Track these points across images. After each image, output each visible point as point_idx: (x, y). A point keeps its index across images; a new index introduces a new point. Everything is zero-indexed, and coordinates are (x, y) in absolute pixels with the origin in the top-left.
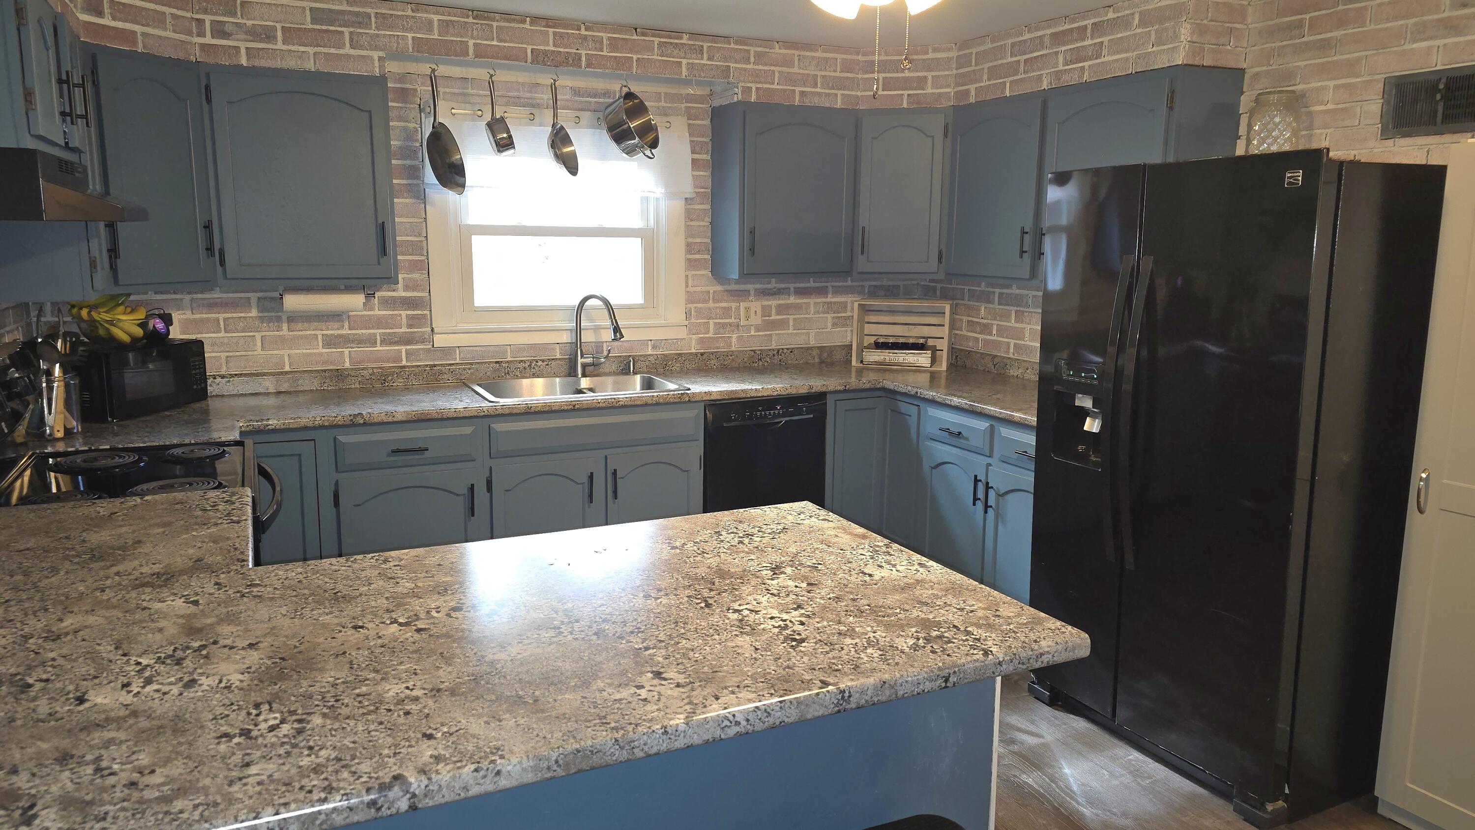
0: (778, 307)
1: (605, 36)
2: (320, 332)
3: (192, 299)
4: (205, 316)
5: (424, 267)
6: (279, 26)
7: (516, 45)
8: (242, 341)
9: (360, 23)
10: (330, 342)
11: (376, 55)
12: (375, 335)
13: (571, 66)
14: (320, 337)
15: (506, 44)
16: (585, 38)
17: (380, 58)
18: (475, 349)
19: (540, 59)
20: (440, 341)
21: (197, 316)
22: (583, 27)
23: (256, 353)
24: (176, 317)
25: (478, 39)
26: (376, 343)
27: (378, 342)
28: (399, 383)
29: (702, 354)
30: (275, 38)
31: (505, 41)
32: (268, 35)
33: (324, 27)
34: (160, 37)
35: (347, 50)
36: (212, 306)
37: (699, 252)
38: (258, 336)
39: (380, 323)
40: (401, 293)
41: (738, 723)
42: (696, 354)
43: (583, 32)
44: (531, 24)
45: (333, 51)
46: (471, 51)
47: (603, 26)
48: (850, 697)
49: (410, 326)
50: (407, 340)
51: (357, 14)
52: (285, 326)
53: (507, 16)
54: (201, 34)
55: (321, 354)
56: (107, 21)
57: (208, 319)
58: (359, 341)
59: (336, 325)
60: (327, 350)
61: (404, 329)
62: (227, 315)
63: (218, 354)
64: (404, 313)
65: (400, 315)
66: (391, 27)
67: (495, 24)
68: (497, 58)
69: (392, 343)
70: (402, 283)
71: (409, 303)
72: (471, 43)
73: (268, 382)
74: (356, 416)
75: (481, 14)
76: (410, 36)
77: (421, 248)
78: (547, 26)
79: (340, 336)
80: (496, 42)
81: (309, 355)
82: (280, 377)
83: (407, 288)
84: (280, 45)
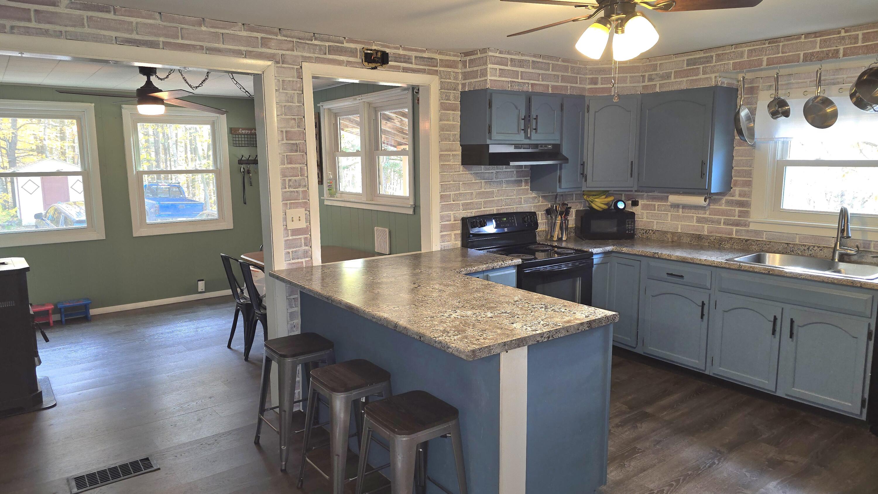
1: (860, 33)
2: (695, 215)
3: (647, 195)
4: (651, 203)
5: (749, 184)
6: (673, 71)
7: (794, 53)
8: (663, 216)
9: (708, 61)
10: (699, 220)
11: (713, 76)
12: (721, 219)
13: (831, 58)
14: (695, 218)
15: (787, 54)
16: (844, 37)
17: (716, 77)
18: (773, 233)
19: (809, 58)
20: (752, 227)
21: (648, 203)
22: (843, 31)
23: (668, 222)
24: (641, 202)
25: (769, 55)
26: (720, 223)
27: (722, 223)
28: (728, 246)
30: (671, 77)
31: (786, 53)
32: (668, 76)
33: (692, 67)
34: (623, 87)
35: (701, 76)
36: (654, 198)
38: (669, 214)
39: (723, 213)
40: (737, 198)
43: (843, 34)
44: (805, 38)
45: (694, 78)
46: (765, 63)
47: (859, 27)
49: (739, 216)
50: (737, 224)
51: (706, 57)
52: (681, 210)
53: (788, 38)
54: (644, 82)
55: (694, 226)
56: (599, 86)
58: (712, 221)
59: (703, 212)
60: (698, 224)
61: (736, 218)
62: (659, 203)
63: (653, 220)
64: (737, 209)
65: (735, 210)
66: (721, 60)
67: (781, 44)
68: (780, 63)
69: (728, 225)
70: (737, 193)
71: (741, 204)
72: (765, 58)
73: (669, 236)
74: (655, 253)
75: (772, 41)
76: (731, 62)
77: (749, 174)
78: (816, 37)
79: (704, 218)
80: (780, 55)
81: (689, 225)
82: (673, 234)
83: (740, 195)
84: (673, 80)
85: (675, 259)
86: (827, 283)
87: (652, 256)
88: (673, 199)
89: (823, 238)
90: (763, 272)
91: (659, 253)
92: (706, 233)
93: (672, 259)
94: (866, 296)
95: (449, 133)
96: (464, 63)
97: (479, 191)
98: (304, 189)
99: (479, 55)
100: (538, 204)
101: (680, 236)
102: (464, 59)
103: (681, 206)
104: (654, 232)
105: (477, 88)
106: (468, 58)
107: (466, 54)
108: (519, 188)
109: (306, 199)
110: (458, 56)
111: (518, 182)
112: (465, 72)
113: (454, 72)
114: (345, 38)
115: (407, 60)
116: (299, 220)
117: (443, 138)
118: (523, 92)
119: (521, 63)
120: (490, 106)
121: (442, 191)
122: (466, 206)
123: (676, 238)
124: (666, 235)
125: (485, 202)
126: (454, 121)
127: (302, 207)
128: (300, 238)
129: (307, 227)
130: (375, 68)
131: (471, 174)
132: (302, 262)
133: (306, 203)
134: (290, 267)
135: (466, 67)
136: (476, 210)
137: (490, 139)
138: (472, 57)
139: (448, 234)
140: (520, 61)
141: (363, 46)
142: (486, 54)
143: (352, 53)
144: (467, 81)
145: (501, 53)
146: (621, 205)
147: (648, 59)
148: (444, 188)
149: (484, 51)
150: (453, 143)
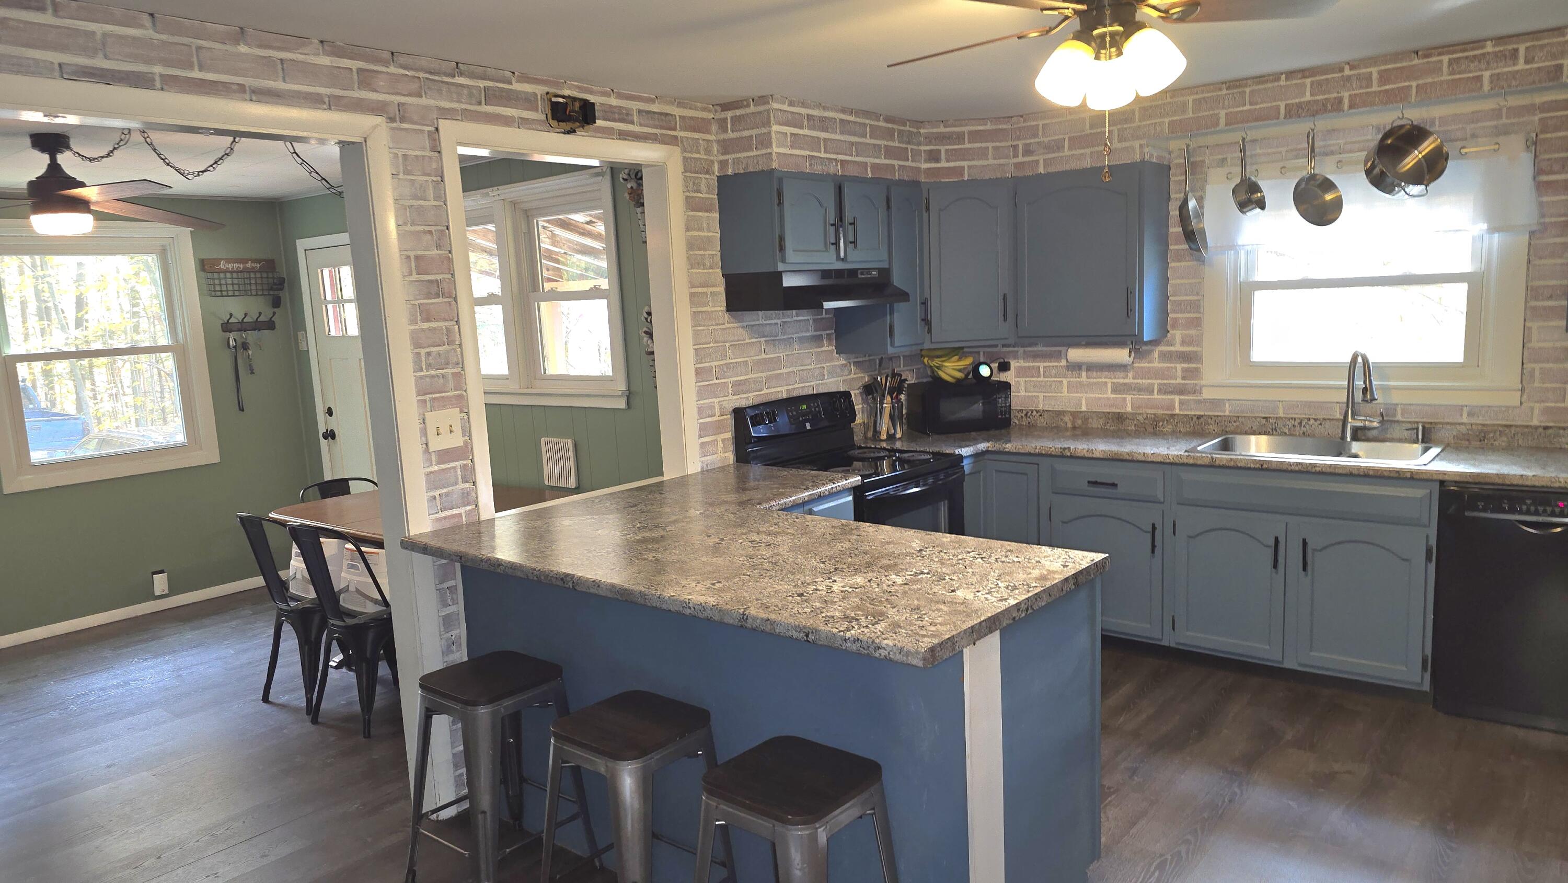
1: (1374, 71)
2: (1109, 380)
3: (1024, 351)
4: (1031, 364)
5: (1196, 323)
6: (1066, 137)
7: (1269, 105)
8: (1053, 385)
9: (1125, 120)
10: (1117, 389)
11: (1137, 144)
12: (1154, 384)
13: (1330, 111)
14: (1109, 385)
15: (1258, 107)
16: (1349, 78)
17: (1141, 146)
18: (1241, 402)
19: (1294, 112)
20: (1206, 394)
21: (1027, 364)
22: (1346, 68)
23: (1062, 395)
24: (1014, 364)
25: (1229, 107)
26: (1153, 391)
27: (1156, 391)
28: (1168, 428)
29: (1546, 428)
30: (1063, 147)
31: (1256, 104)
32: (1059, 146)
33: (1099, 130)
34: (983, 166)
35: (1116, 145)
36: (1036, 356)
37: (1551, 297)
38: (1065, 381)
39: (1157, 374)
40: (1178, 347)
42: (1536, 428)
43: (1347, 72)
44: (1287, 79)
46: (1222, 121)
47: (1372, 60)
49: (1183, 378)
50: (1181, 391)
51: (1124, 113)
52: (1084, 374)
53: (1259, 79)
54: (1016, 156)
55: (1108, 399)
56: (943, 164)
57: (1033, 367)
58: (1140, 389)
59: (1122, 374)
60: (1114, 396)
61: (1179, 381)
62: (1046, 364)
63: (1037, 394)
64: (1179, 366)
65: (1176, 368)
66: (1150, 117)
67: (1248, 90)
68: (1248, 121)
69: (1166, 393)
70: (1178, 339)
71: (1185, 357)
72: (1222, 113)
73: (1067, 419)
74: (1065, 449)
75: (1231, 85)
76: (1167, 120)
77: (1196, 306)
78: (1304, 77)
79: (1125, 384)
80: (1247, 107)
81: (1100, 398)
82: (1075, 415)
83: (1183, 343)
84: (1067, 152)
85: (1102, 457)
87: (1059, 454)
88: (1076, 354)
89: (1321, 405)
90: (1252, 466)
91: (1072, 447)
92: (1129, 409)
93: (1094, 456)
94: (1419, 493)
95: (702, 252)
96: (722, 123)
97: (757, 357)
98: (455, 370)
99: (752, 109)
100: (849, 377)
101: (1086, 417)
102: (723, 115)
103: (1084, 367)
104: (1041, 413)
105: (751, 169)
106: (729, 114)
107: (726, 107)
108: (819, 350)
109: (461, 389)
110: (710, 111)
111: (817, 339)
112: (724, 140)
113: (704, 140)
114: (513, 73)
115: (625, 116)
116: (451, 431)
117: (693, 263)
118: (828, 175)
119: (823, 124)
120: (780, 203)
121: (697, 362)
122: (739, 388)
123: (1079, 422)
124: (1062, 417)
125: (768, 379)
126: (709, 231)
127: (453, 406)
128: (454, 468)
129: (466, 444)
130: (572, 131)
131: (743, 327)
132: (460, 515)
133: (460, 397)
134: (439, 526)
135: (725, 131)
136: (755, 394)
137: (783, 261)
138: (738, 112)
139: (712, 441)
140: (823, 119)
141: (546, 89)
142: (767, 107)
143: (528, 101)
144: (730, 157)
145: (791, 104)
146: (985, 371)
147: (1022, 116)
148: (700, 355)
149: (763, 100)
150: (711, 271)
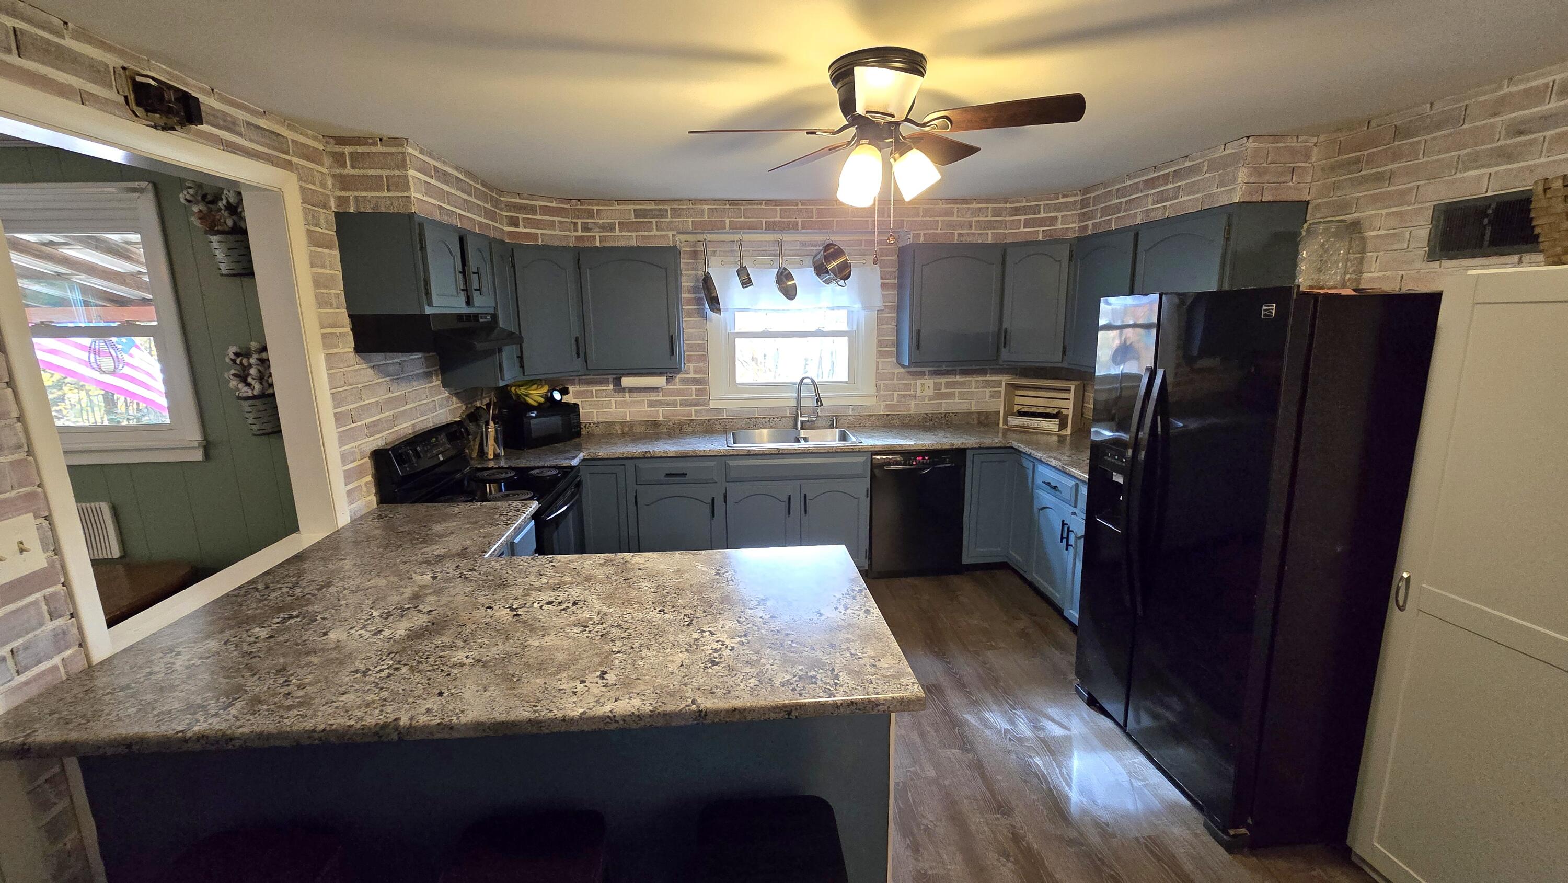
0: (947, 383)
2: (646, 398)
5: (705, 359)
6: (617, 222)
7: (756, 220)
8: (605, 403)
9: (662, 215)
10: (651, 404)
11: (670, 233)
12: (677, 400)
13: (792, 229)
14: (646, 402)
15: (749, 220)
16: (801, 211)
17: (673, 235)
18: (734, 409)
19: (772, 227)
20: (713, 405)
21: (582, 389)
24: (571, 389)
25: (732, 218)
26: (677, 405)
27: (679, 405)
28: (689, 430)
29: (888, 415)
30: (615, 228)
31: (749, 218)
32: (611, 228)
33: (642, 220)
34: (552, 235)
35: (654, 232)
36: (587, 384)
37: (887, 346)
38: (613, 400)
39: (679, 393)
40: (692, 375)
41: (617, 722)
42: (883, 415)
43: (800, 206)
44: (765, 205)
45: (646, 233)
46: (727, 226)
48: (706, 715)
49: (697, 395)
50: (695, 404)
51: (660, 210)
52: (627, 394)
53: (750, 202)
54: (576, 231)
55: (646, 412)
56: (521, 229)
57: (588, 391)
58: (668, 404)
59: (655, 394)
60: (650, 409)
61: (694, 397)
62: (597, 388)
64: (694, 387)
65: (691, 388)
66: (679, 216)
67: (742, 208)
68: (744, 229)
69: (687, 406)
70: (692, 369)
71: (696, 381)
72: (727, 221)
73: (617, 427)
74: (646, 452)
75: (733, 202)
76: (690, 220)
77: (703, 347)
78: (776, 205)
79: (657, 401)
80: (742, 219)
81: (639, 411)
82: (623, 424)
83: (695, 372)
84: (617, 233)
85: (674, 455)
86: (832, 452)
87: (643, 456)
88: (627, 382)
91: (650, 450)
92: (661, 418)
93: (669, 455)
94: (861, 459)
95: (326, 291)
96: (338, 159)
97: (384, 397)
98: (16, 457)
99: (379, 148)
100: (452, 407)
101: (631, 425)
102: (338, 149)
103: (627, 390)
104: (597, 424)
105: (383, 210)
106: (347, 149)
107: (341, 141)
108: (431, 385)
109: (32, 484)
110: (320, 141)
111: (428, 375)
112: (341, 176)
113: (318, 171)
114: (67, 24)
115: (230, 125)
116: (22, 551)
117: (322, 302)
118: (451, 225)
119: (444, 177)
120: (423, 248)
121: (335, 407)
122: (372, 428)
123: (627, 429)
125: (396, 416)
126: (332, 268)
127: (19, 512)
128: (35, 603)
129: (51, 565)
130: (166, 128)
131: (370, 367)
132: (55, 668)
133: (31, 496)
135: (344, 165)
136: (387, 432)
137: (430, 304)
138: (360, 149)
139: (356, 487)
140: (445, 173)
141: (122, 63)
142: (400, 149)
143: (96, 71)
144: (352, 194)
145: (422, 152)
146: (557, 396)
147: (579, 200)
148: (337, 399)
149: (396, 141)
150: (337, 310)
